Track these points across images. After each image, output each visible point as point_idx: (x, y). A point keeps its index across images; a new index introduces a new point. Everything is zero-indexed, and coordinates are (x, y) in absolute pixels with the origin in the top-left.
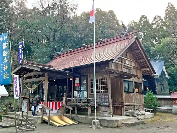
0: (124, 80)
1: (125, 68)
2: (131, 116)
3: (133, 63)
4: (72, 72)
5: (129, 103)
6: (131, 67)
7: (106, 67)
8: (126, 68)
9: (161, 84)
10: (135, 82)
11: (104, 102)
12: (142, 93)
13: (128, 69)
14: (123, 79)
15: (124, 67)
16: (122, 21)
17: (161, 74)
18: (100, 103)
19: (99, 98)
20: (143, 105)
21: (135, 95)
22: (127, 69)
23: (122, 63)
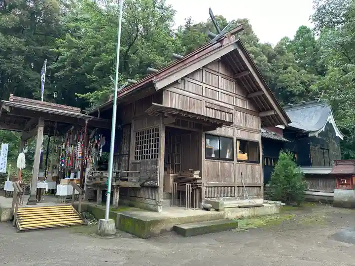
0: (206, 134)
1: (212, 109)
2: (211, 209)
3: (238, 100)
4: (98, 118)
5: (219, 181)
6: (231, 107)
7: (153, 103)
8: (215, 109)
9: (323, 149)
10: (237, 140)
11: (150, 178)
12: (259, 163)
13: (220, 111)
14: (204, 131)
15: (210, 106)
16: (210, 9)
17: (323, 129)
18: (144, 181)
19: (143, 171)
20: (260, 187)
21: (237, 165)
22: (218, 110)
23: (204, 98)
